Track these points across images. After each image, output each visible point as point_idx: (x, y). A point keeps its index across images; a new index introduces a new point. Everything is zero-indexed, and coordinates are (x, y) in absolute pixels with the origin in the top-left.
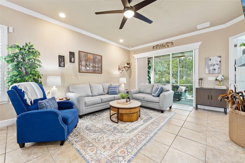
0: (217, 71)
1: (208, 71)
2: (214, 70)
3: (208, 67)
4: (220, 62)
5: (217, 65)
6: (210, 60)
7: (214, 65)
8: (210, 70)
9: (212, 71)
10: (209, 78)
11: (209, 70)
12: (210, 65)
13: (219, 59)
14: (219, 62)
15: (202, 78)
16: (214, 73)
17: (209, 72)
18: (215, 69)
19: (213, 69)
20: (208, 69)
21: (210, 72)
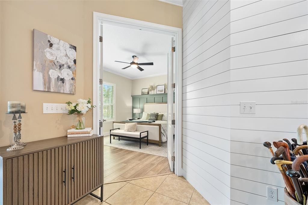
0: (67, 87)
1: (42, 81)
2: (60, 83)
3: (44, 70)
4: (75, 61)
5: (69, 70)
6: (51, 45)
7: (60, 67)
8: (50, 78)
9: (56, 84)
10: (45, 105)
11: (47, 80)
12: (51, 61)
13: (72, 54)
14: (73, 63)
15: (23, 104)
16: (62, 91)
17: (47, 85)
18: (63, 80)
19: (58, 77)
20: (41, 75)
21: (49, 88)
